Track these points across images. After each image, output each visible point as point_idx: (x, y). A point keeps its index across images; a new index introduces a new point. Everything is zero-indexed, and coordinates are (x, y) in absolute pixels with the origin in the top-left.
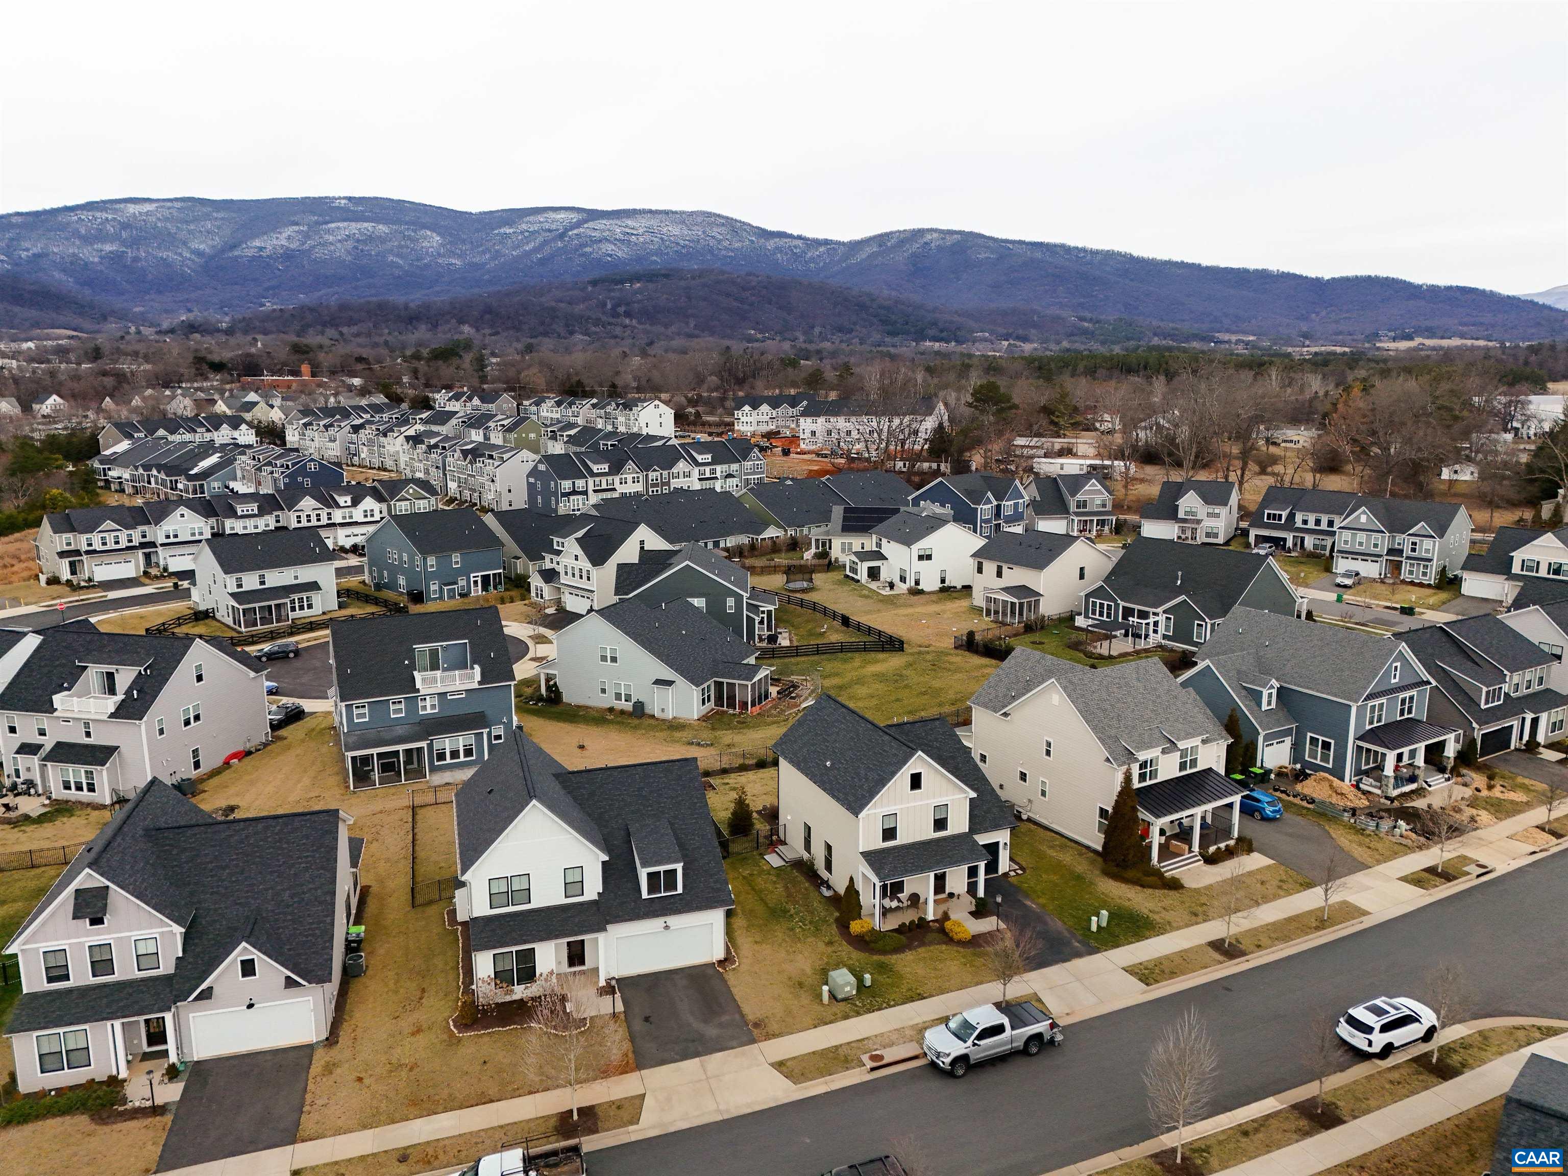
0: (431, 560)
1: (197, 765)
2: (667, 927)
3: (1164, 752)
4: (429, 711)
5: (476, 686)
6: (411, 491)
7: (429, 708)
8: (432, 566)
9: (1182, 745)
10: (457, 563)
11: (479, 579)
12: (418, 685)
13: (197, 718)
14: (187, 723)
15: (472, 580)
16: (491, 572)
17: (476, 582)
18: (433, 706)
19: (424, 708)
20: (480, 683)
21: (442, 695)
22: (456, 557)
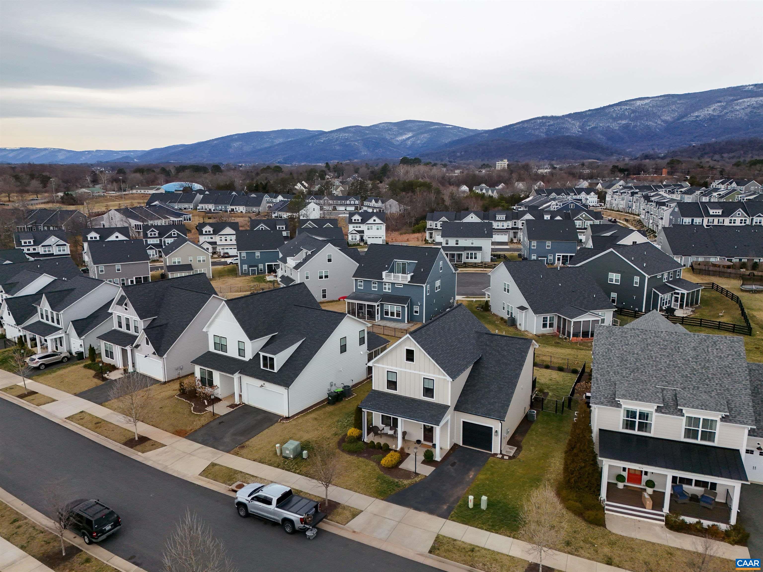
0: (534, 243)
1: (324, 296)
2: (262, 386)
3: (659, 410)
4: (387, 291)
5: (407, 283)
6: (584, 216)
7: (387, 289)
8: (534, 246)
9: (689, 412)
10: (548, 246)
11: (561, 257)
12: (384, 276)
13: (326, 277)
14: (321, 277)
15: (557, 257)
16: (569, 255)
17: (559, 259)
18: (389, 289)
19: (385, 288)
20: (409, 282)
21: (393, 284)
22: (549, 243)
